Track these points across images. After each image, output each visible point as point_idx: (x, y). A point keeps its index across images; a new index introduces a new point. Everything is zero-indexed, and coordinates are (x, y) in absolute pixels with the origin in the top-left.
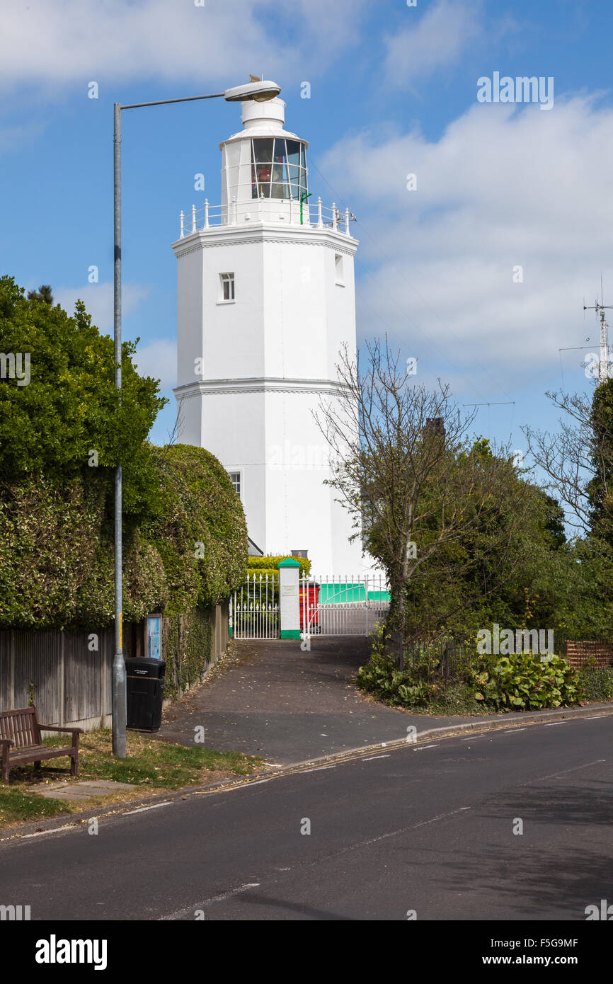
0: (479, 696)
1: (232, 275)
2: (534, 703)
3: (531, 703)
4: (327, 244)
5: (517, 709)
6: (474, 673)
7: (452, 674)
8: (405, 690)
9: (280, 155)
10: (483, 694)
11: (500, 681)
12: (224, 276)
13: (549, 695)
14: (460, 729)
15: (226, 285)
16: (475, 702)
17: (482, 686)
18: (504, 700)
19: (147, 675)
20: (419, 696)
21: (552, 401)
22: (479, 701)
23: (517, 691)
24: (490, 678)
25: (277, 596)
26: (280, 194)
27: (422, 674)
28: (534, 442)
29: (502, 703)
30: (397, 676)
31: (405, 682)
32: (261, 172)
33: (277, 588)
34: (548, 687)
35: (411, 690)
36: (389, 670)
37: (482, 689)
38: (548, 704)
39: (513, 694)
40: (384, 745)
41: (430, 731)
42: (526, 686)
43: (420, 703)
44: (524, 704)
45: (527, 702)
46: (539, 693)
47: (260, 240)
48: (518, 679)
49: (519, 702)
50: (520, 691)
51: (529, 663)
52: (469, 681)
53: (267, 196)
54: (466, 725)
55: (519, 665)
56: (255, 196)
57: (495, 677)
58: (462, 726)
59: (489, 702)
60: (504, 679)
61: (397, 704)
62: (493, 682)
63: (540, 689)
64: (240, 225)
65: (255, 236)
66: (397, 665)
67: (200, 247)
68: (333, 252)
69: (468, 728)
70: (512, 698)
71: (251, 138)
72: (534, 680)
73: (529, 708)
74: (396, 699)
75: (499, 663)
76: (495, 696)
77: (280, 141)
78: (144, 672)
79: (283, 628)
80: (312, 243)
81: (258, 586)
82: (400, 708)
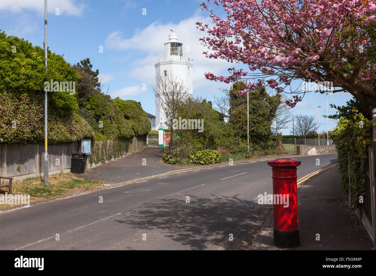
0: (191, 161)
1: (166, 71)
2: (207, 163)
3: (206, 163)
4: (186, 65)
5: (202, 164)
6: (191, 155)
7: (184, 155)
8: (171, 160)
9: (176, 46)
10: (193, 161)
11: (198, 157)
12: (165, 71)
13: (211, 161)
14: (182, 171)
15: (165, 73)
16: (190, 163)
17: (193, 159)
18: (199, 162)
19: (78, 157)
20: (174, 161)
21: (220, 90)
22: (191, 163)
23: (202, 160)
24: (195, 156)
25: (158, 136)
26: (177, 54)
27: (176, 156)
28: (216, 100)
29: (198, 163)
30: (169, 157)
31: (171, 158)
32: (172, 50)
33: (158, 134)
34: (211, 159)
35: (172, 160)
36: (168, 155)
37: (192, 159)
38: (211, 163)
39: (201, 161)
40: (153, 176)
41: (171, 172)
42: (205, 158)
43: (175, 163)
44: (204, 163)
45: (205, 163)
46: (208, 160)
47: (172, 64)
48: (202, 157)
49: (203, 162)
50: (203, 160)
51: (207, 152)
52: (189, 157)
53: (173, 54)
54: (184, 169)
55: (203, 153)
56: (171, 55)
57: (196, 156)
58: (182, 170)
59: (195, 163)
60: (199, 157)
61: (168, 163)
62: (196, 157)
63: (209, 159)
64: (168, 61)
65: (171, 63)
66: (170, 153)
67: (160, 65)
68: (188, 66)
69: (185, 170)
70: (201, 162)
71: (170, 43)
72: (207, 157)
73: (205, 164)
74: (168, 162)
75: (198, 153)
76: (196, 161)
77: (176, 43)
78: (77, 156)
79: (159, 144)
80: (183, 64)
81: (154, 134)
82: (169, 165)
